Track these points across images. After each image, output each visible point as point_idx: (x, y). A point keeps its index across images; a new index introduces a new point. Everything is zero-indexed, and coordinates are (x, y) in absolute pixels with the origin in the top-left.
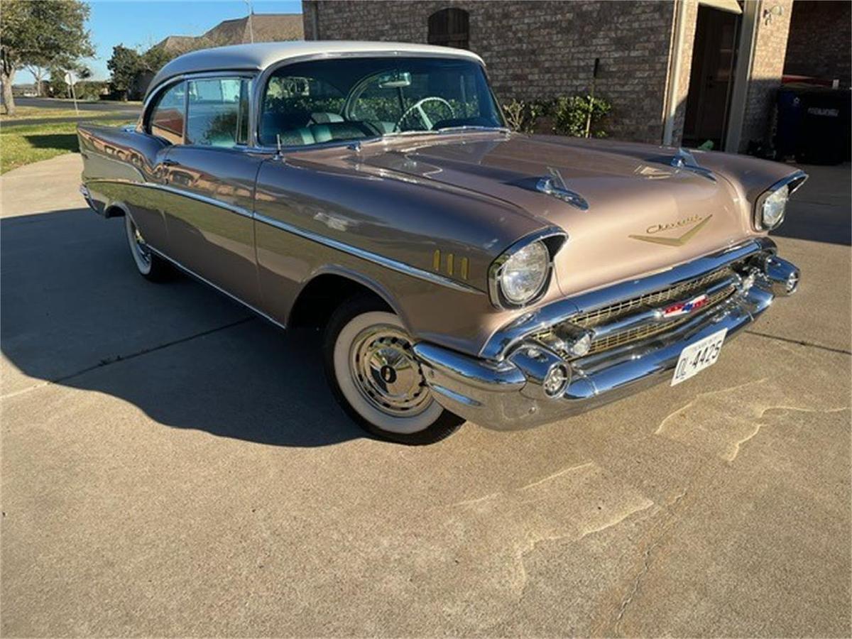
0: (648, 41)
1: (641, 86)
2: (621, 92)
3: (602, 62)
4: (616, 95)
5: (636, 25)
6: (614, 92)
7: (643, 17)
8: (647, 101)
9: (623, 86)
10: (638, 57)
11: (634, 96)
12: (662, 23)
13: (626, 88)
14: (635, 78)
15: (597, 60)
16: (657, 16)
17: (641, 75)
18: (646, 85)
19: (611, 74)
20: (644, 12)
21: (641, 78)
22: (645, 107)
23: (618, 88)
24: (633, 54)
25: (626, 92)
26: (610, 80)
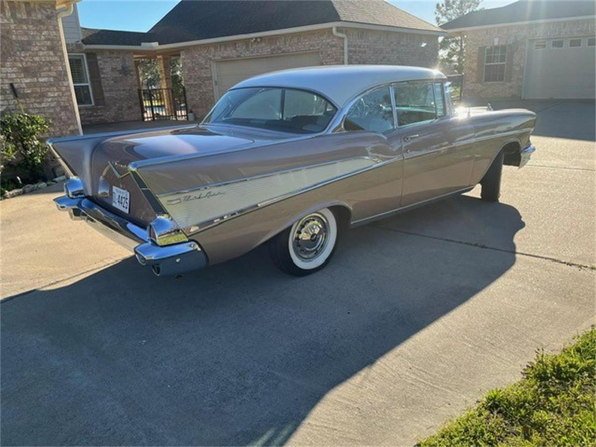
0: (50, 70)
1: (55, 103)
2: (39, 108)
3: (16, 86)
4: (37, 111)
5: (37, 59)
6: (34, 108)
7: (41, 53)
8: (63, 113)
9: (40, 103)
10: (45, 82)
11: (52, 111)
12: (56, 58)
13: (43, 105)
14: (48, 98)
15: (12, 85)
16: (51, 53)
17: (52, 95)
18: (58, 102)
19: (27, 96)
20: (40, 50)
21: (52, 97)
22: (63, 117)
23: (36, 105)
24: (41, 80)
25: (44, 108)
26: (27, 99)
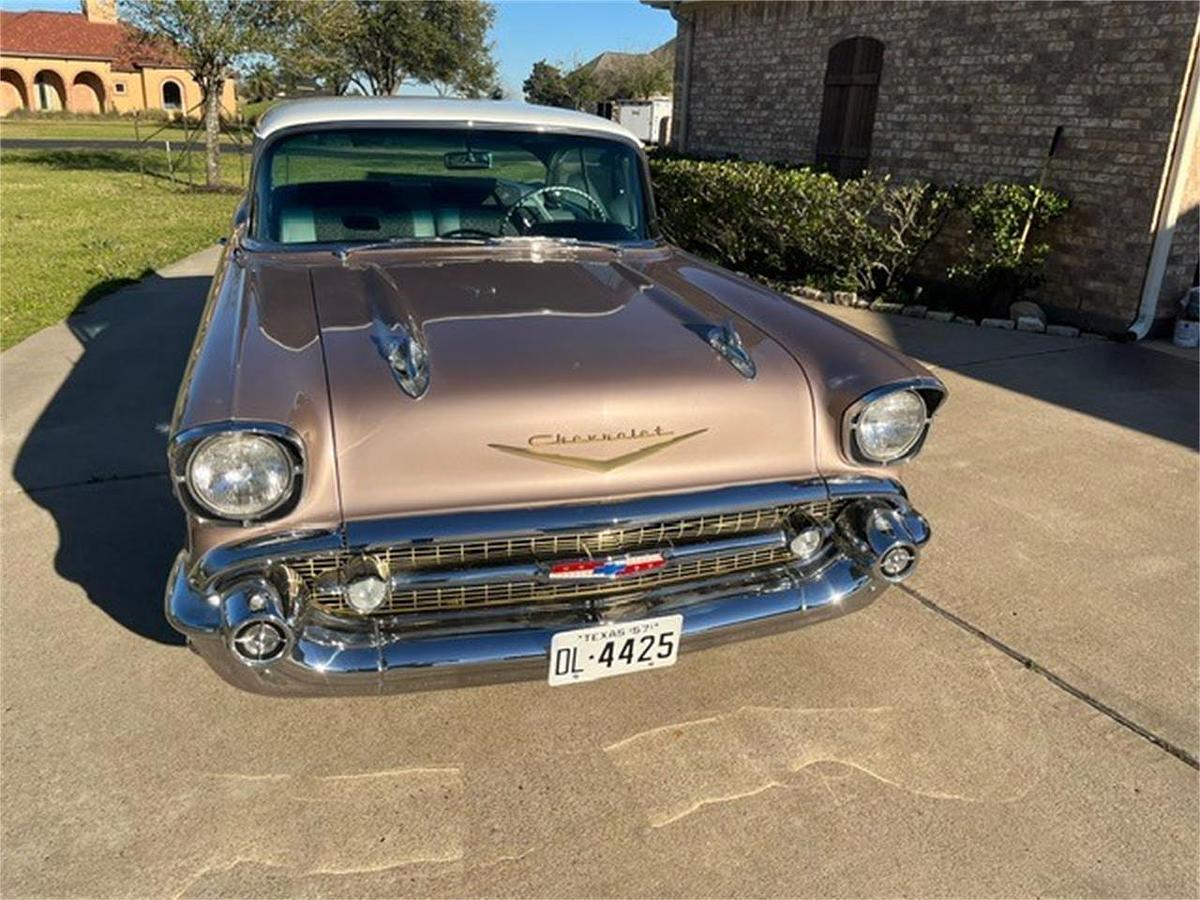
0: (1142, 105)
1: (1124, 177)
2: (1088, 184)
3: (1067, 132)
4: (1083, 187)
5: (1126, 79)
6: (1078, 182)
7: (1139, 67)
8: (1129, 202)
9: (1094, 173)
10: (1123, 130)
11: (1109, 192)
12: (1167, 79)
13: (1099, 179)
14: (1114, 164)
15: (1060, 129)
16: (1160, 67)
17: (1124, 160)
18: (1130, 177)
19: (1078, 155)
20: (1140, 60)
21: (1125, 165)
22: (1125, 211)
23: (1086, 177)
24: (1117, 124)
25: (1097, 184)
26: (1076, 162)
